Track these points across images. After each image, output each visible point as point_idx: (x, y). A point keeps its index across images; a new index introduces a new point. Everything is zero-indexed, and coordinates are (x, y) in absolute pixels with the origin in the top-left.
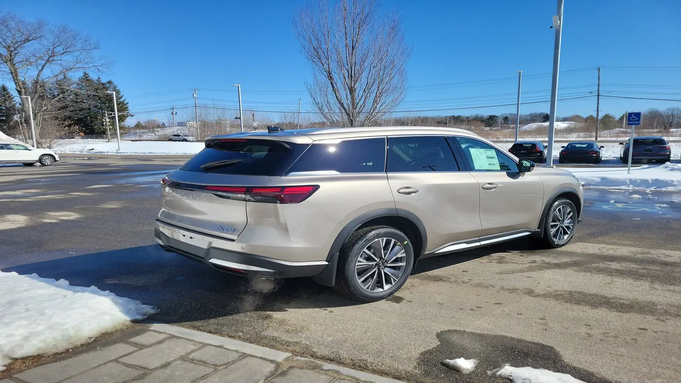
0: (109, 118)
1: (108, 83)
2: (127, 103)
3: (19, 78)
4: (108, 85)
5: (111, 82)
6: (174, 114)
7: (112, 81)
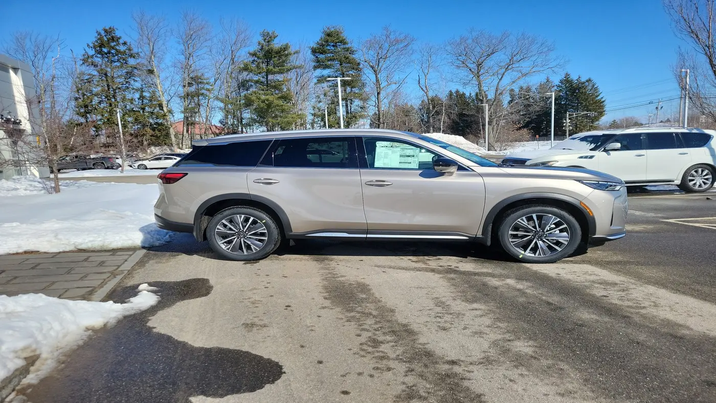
0: (569, 119)
1: (587, 81)
2: (604, 101)
3: (482, 88)
4: (587, 84)
5: (590, 80)
6: (659, 108)
7: (592, 79)
